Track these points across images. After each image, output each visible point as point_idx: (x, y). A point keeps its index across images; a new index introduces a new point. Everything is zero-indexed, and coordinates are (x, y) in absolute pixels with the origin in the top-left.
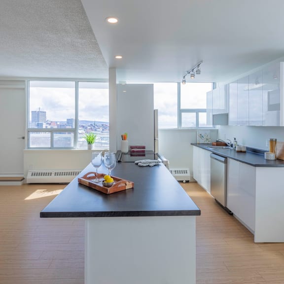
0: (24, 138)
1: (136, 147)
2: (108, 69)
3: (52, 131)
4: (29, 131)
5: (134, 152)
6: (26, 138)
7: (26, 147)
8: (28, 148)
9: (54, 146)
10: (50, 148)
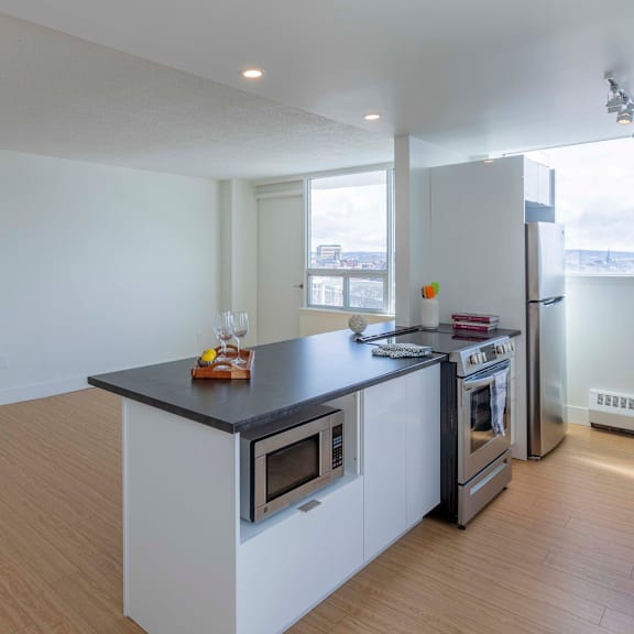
0: (302, 286)
1: (467, 318)
2: (392, 140)
3: (346, 275)
4: (310, 273)
5: (458, 328)
6: (305, 286)
7: (305, 304)
8: (309, 306)
9: (351, 305)
10: (342, 309)
